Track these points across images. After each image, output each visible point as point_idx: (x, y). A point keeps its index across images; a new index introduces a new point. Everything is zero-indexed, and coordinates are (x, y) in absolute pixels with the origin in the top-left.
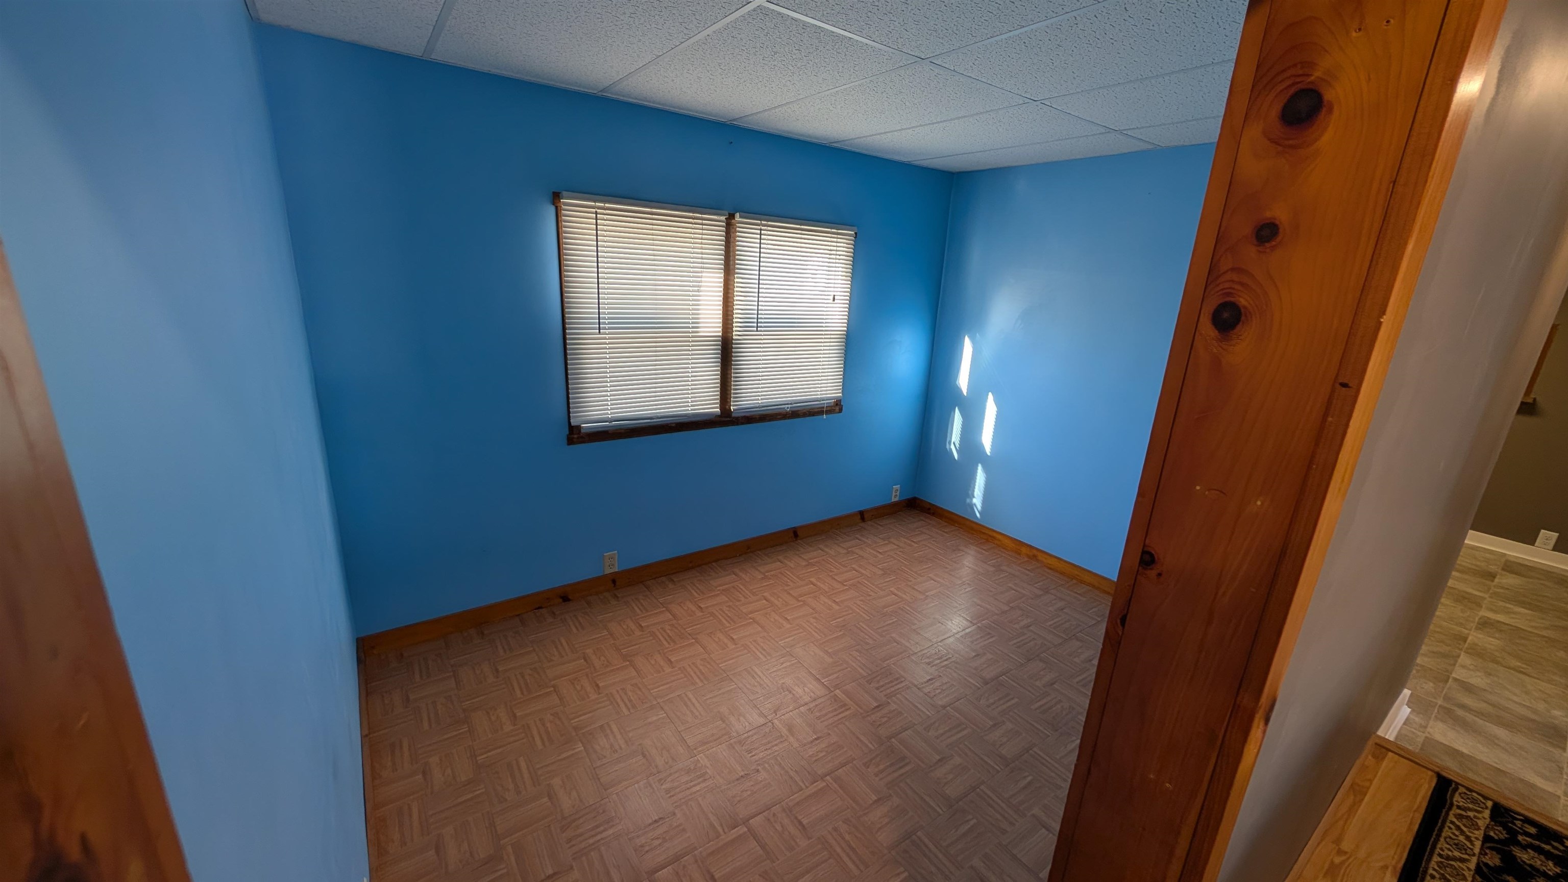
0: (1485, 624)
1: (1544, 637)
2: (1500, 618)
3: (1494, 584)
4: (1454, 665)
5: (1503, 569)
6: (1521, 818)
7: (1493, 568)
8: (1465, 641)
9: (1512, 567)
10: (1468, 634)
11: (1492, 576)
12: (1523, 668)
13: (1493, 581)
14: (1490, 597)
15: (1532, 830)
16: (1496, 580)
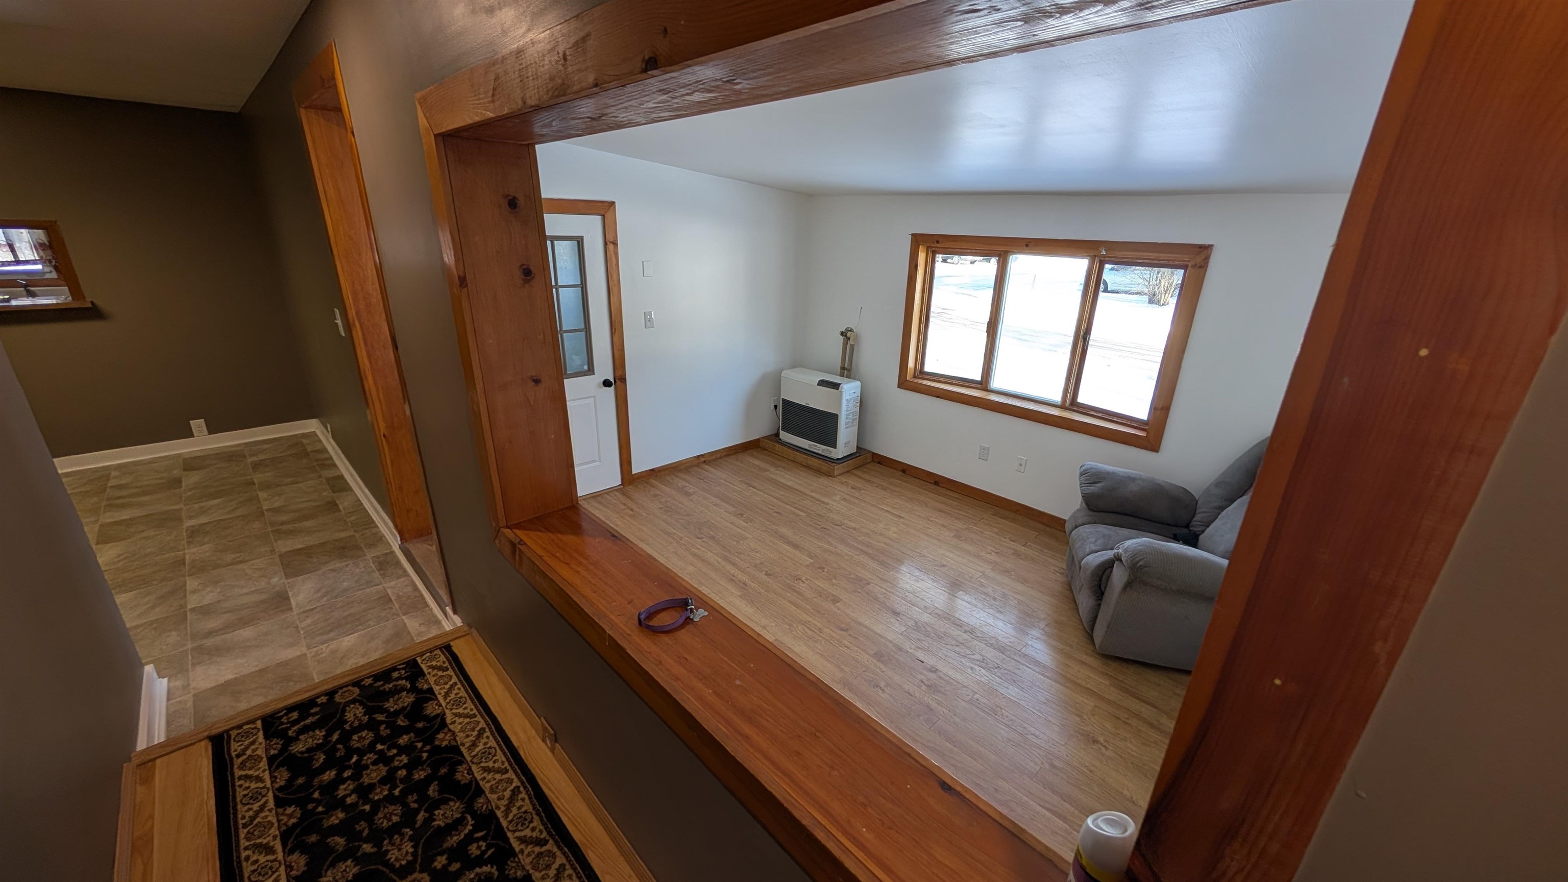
0: (194, 534)
1: (238, 517)
2: (203, 520)
3: (183, 488)
4: (185, 596)
5: (185, 470)
6: (285, 711)
7: (176, 473)
8: (184, 564)
9: (191, 464)
10: (184, 554)
11: (178, 482)
12: (238, 558)
13: (181, 487)
14: (185, 505)
15: (295, 715)
16: (183, 484)
